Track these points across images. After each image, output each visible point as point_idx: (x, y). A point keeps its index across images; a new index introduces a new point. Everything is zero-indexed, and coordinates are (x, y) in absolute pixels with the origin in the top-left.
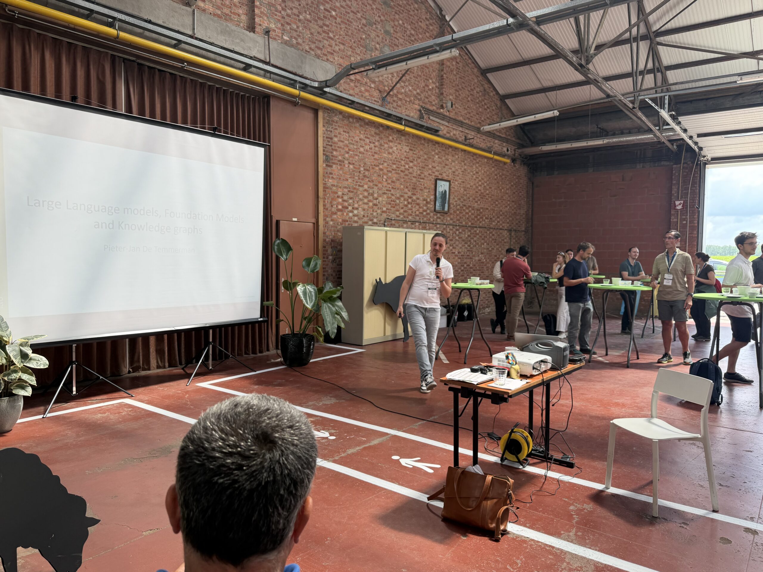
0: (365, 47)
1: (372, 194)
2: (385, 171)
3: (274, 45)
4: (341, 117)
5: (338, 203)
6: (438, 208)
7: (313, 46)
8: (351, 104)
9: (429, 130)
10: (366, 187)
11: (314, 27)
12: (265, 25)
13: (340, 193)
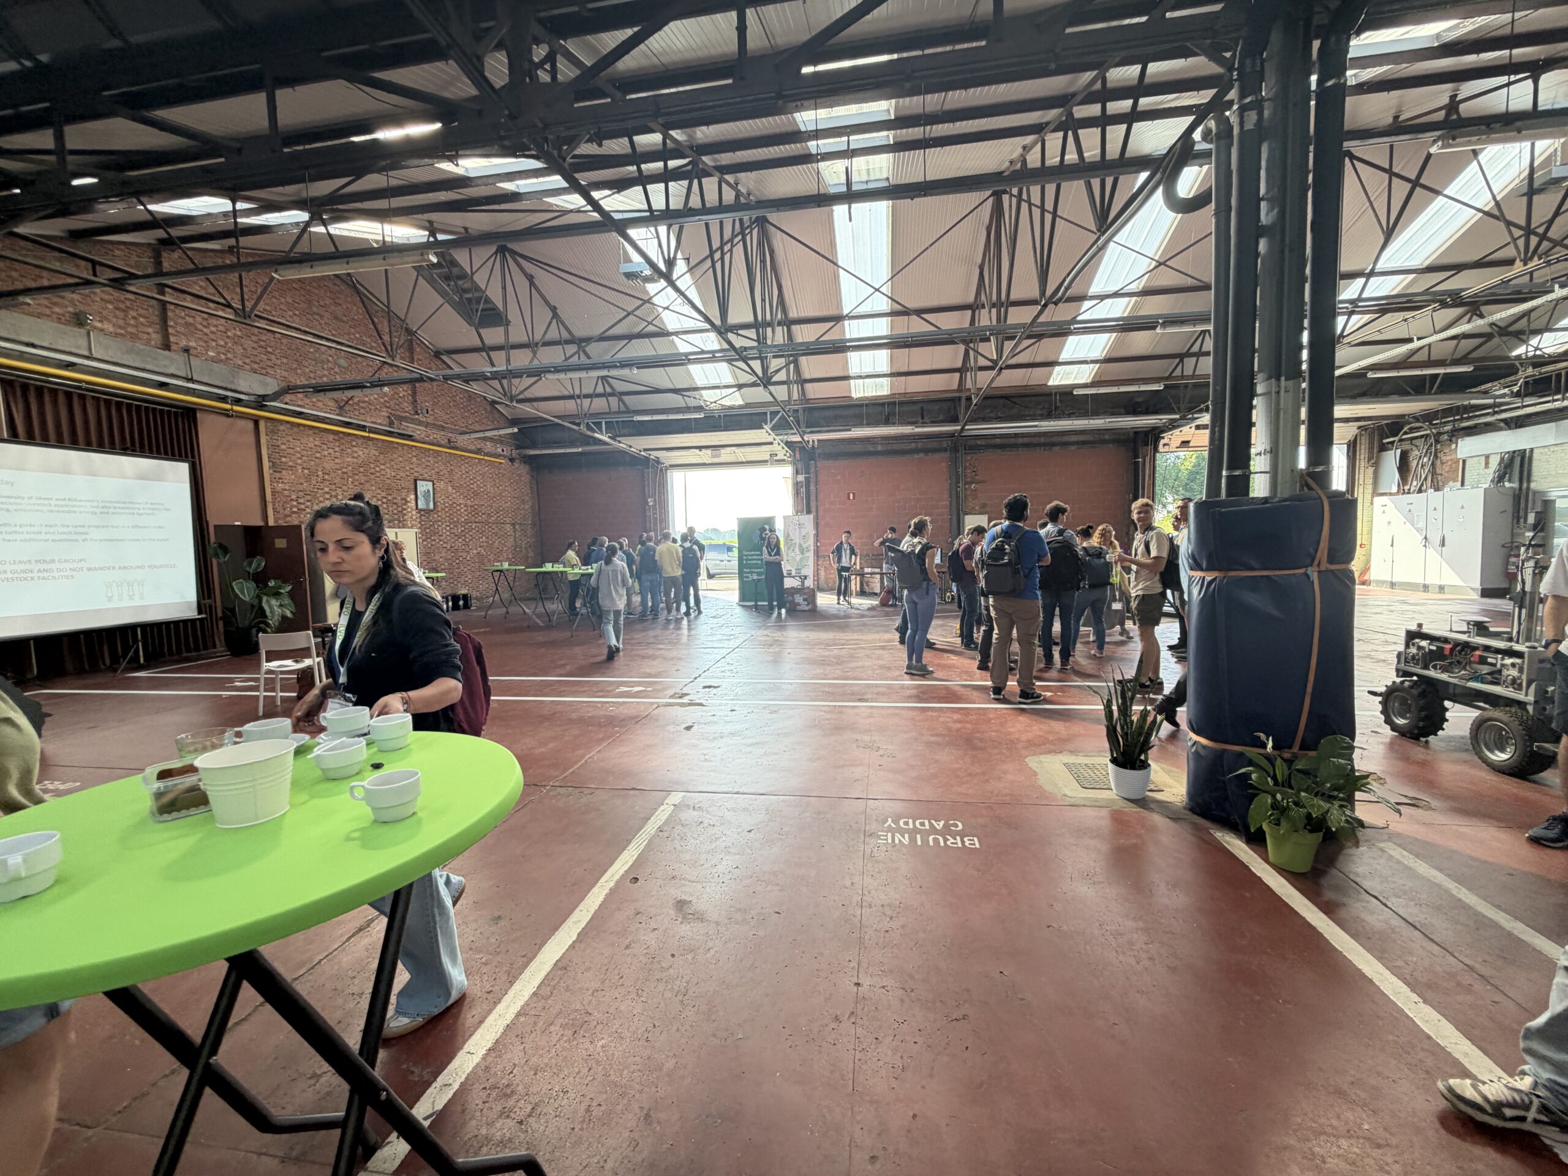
0: (315, 360)
1: (336, 496)
2: (350, 474)
3: (194, 362)
4: (288, 426)
5: (293, 506)
6: (420, 507)
7: (247, 361)
8: (299, 415)
9: (401, 436)
10: (327, 489)
11: (248, 343)
12: (183, 343)
13: (294, 497)
